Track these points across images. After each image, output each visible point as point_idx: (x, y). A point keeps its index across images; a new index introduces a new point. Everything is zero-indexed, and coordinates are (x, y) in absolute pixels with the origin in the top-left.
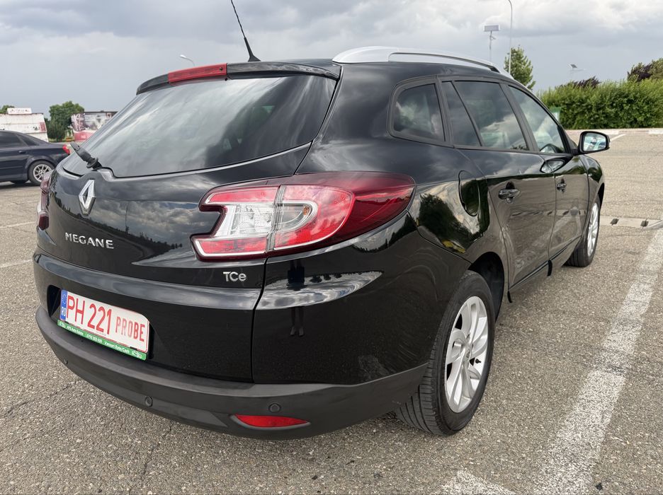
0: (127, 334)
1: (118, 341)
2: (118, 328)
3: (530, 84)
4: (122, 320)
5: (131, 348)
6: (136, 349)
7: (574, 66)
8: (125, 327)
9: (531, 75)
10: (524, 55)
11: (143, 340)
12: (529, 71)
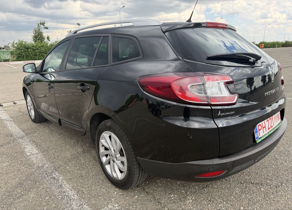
2: (275, 121)
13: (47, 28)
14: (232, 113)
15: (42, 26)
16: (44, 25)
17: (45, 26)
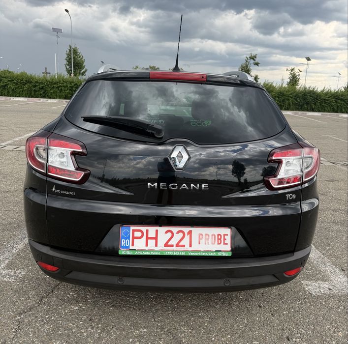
0: (210, 243)
1: (202, 250)
2: (201, 241)
3: (83, 70)
4: (204, 235)
5: (216, 251)
6: (220, 251)
7: (102, 62)
8: (208, 239)
9: (84, 65)
10: (79, 51)
11: (227, 244)
12: (83, 62)
13: (257, 64)
14: (71, 193)
15: (252, 61)
16: (255, 60)
17: (256, 62)
